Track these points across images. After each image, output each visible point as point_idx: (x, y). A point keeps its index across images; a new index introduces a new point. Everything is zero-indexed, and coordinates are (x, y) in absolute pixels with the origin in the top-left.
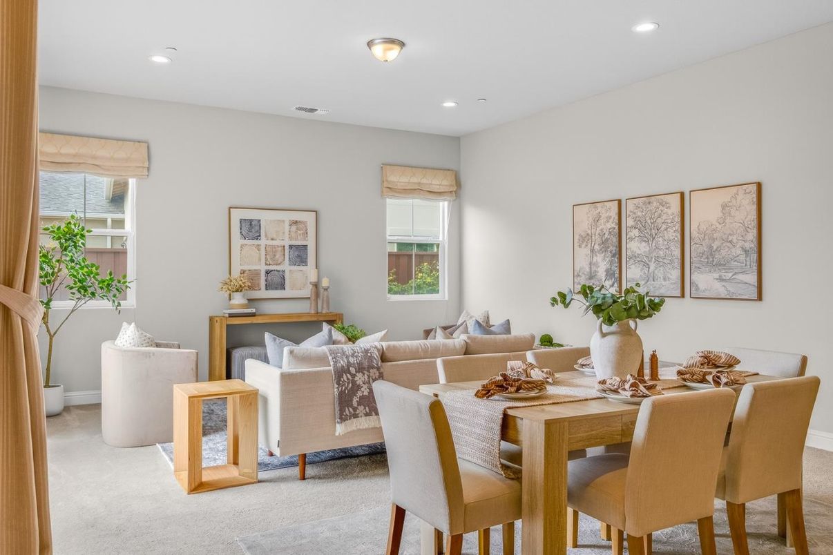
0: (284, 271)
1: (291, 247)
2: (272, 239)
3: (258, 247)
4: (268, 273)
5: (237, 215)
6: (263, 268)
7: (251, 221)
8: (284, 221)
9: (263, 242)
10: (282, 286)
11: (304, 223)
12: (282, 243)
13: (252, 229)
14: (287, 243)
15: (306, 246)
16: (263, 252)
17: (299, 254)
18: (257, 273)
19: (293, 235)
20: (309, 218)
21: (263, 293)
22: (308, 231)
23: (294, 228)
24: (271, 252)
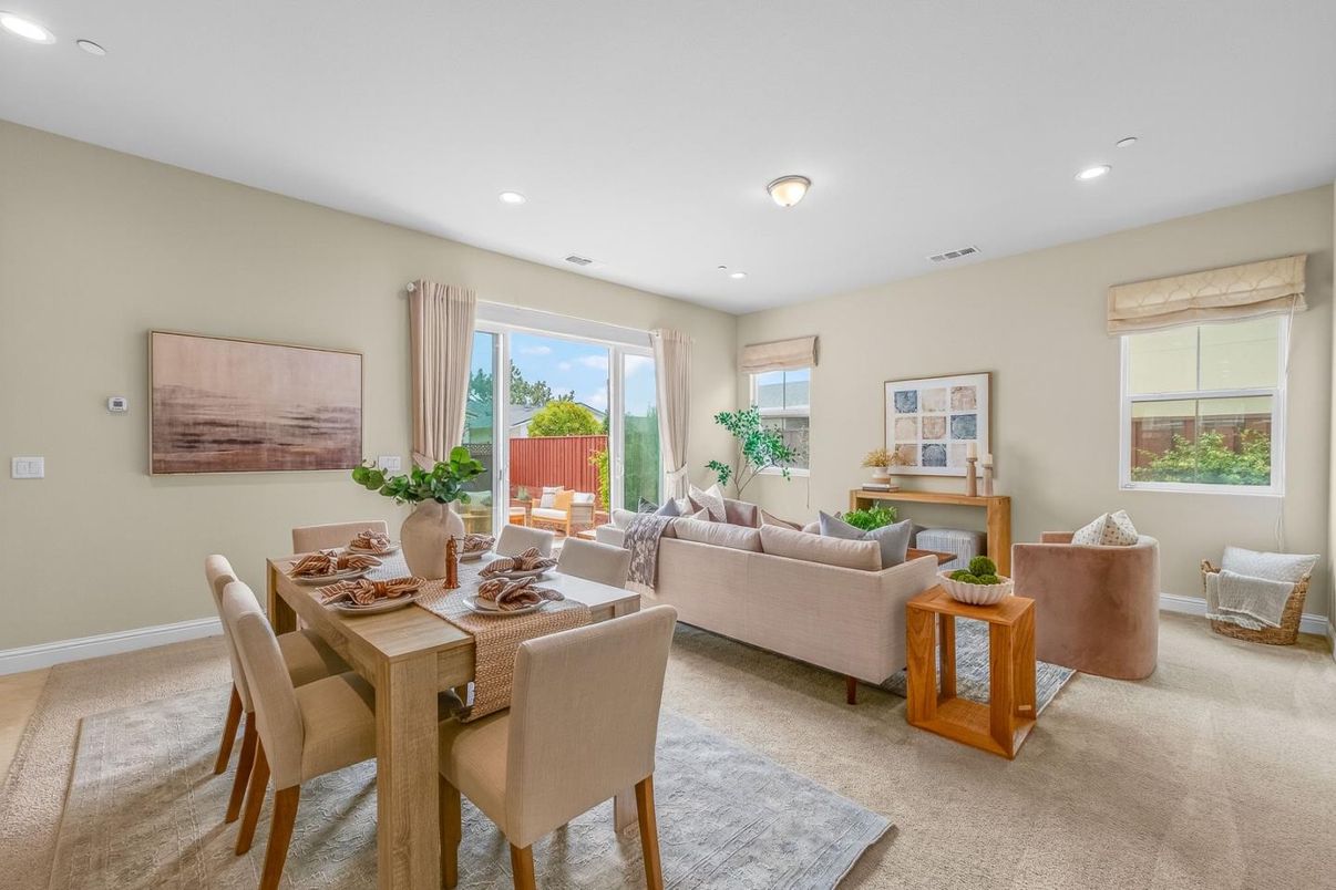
0: (945, 446)
1: (953, 418)
2: (931, 410)
3: (914, 420)
4: (925, 447)
5: (892, 388)
6: (920, 442)
7: (906, 393)
8: (944, 390)
9: (920, 414)
10: (942, 462)
11: (973, 389)
12: (942, 414)
13: (908, 401)
14: (949, 413)
15: (973, 417)
16: (920, 425)
17: (966, 426)
18: (914, 447)
19: (957, 403)
20: (980, 383)
21: (919, 470)
22: (977, 398)
23: (958, 395)
24: (930, 424)
